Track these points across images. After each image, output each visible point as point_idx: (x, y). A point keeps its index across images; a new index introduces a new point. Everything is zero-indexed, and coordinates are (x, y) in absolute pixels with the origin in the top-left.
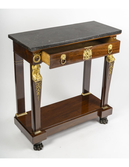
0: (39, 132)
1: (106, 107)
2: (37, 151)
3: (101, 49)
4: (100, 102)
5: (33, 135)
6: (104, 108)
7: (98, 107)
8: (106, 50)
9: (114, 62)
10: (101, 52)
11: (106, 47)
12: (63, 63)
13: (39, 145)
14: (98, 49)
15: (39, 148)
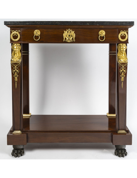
0: (19, 132)
1: (123, 131)
6: (119, 131)
9: (126, 64)
12: (37, 39)
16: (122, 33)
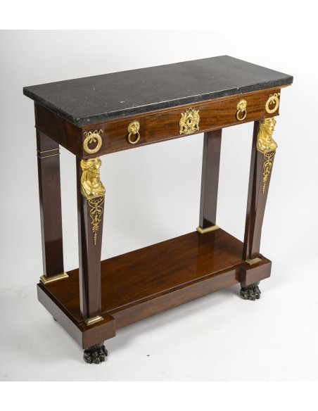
0: (98, 318)
1: (257, 260)
2: (93, 366)
3: (221, 110)
4: (242, 247)
5: (83, 327)
6: (251, 262)
7: (238, 260)
8: (232, 112)
9: (274, 152)
10: (221, 117)
11: (231, 104)
12: (134, 141)
13: (98, 350)
14: (214, 110)
15: (97, 357)
16: (272, 98)
